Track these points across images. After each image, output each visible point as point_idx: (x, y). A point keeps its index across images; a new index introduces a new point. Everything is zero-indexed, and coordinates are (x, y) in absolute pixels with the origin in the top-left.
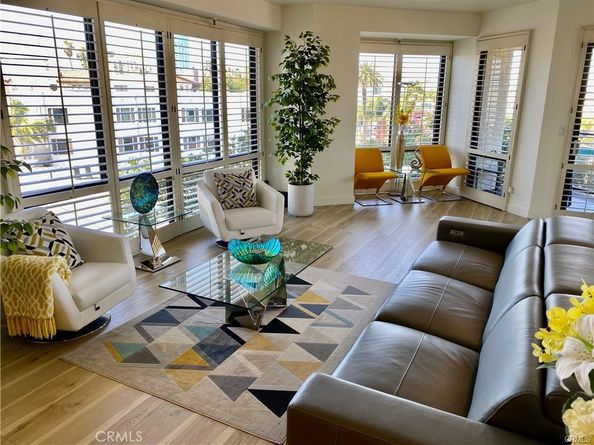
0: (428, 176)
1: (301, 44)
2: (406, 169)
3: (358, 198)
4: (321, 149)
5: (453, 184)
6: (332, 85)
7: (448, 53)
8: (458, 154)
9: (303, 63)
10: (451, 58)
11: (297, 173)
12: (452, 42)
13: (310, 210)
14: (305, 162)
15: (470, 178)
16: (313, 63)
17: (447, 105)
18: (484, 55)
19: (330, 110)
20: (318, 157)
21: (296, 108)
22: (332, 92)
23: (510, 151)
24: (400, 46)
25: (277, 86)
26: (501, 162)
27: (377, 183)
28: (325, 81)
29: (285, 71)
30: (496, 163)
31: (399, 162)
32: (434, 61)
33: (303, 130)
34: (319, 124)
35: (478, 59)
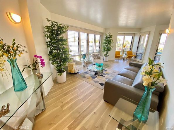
0: (128, 56)
1: (108, 35)
2: (124, 55)
3: (115, 59)
4: (110, 51)
5: (133, 58)
6: (112, 41)
7: (134, 35)
8: (134, 53)
9: (108, 37)
10: (134, 36)
11: (106, 55)
12: (135, 34)
13: (107, 61)
14: (107, 53)
15: (136, 57)
16: (110, 37)
17: (133, 44)
18: (140, 36)
19: (112, 45)
20: (109, 52)
21: (106, 45)
22: (112, 42)
23: (144, 52)
24: (125, 34)
25: (104, 41)
26: (142, 54)
27: (119, 57)
28: (111, 40)
29: (105, 39)
30: (141, 54)
31: (123, 53)
32: (131, 37)
33: (107, 48)
34: (110, 47)
35: (139, 36)
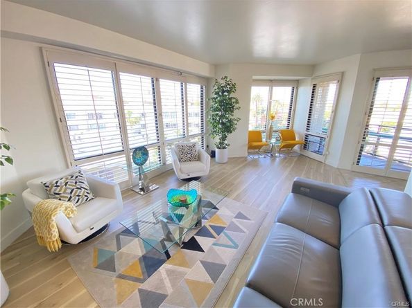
0: (283, 144)
1: (223, 83)
2: (273, 140)
3: (249, 153)
4: (231, 132)
5: (296, 148)
6: (237, 102)
7: (296, 84)
8: (299, 134)
9: (223, 92)
10: (297, 88)
11: (220, 143)
12: (298, 81)
13: (226, 160)
14: (224, 138)
15: (305, 146)
16: (228, 91)
17: (294, 110)
18: (314, 86)
19: (236, 114)
20: (229, 136)
21: (220, 113)
22: (237, 106)
23: (328, 134)
24: (272, 83)
25: (212, 103)
26: (322, 138)
27: (259, 147)
28: (233, 100)
29: (215, 96)
30: (319, 139)
31: (270, 137)
32: (289, 89)
33: (223, 124)
34: (230, 121)
35: (312, 87)
